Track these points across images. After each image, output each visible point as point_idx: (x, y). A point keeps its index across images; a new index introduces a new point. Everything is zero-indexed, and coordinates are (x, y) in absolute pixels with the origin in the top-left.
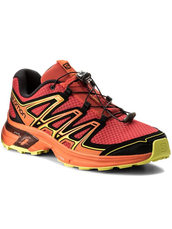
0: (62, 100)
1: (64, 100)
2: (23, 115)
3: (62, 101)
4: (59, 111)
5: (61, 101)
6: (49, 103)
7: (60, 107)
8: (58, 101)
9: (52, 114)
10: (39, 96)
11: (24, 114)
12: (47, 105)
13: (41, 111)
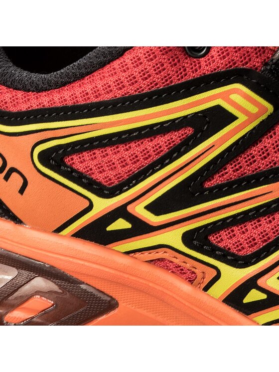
0: (263, 110)
1: (270, 108)
2: (7, 178)
3: (264, 117)
4: (248, 171)
5: (256, 116)
6: (189, 131)
7: (254, 150)
8: (242, 118)
9: (208, 185)
10: (119, 94)
11: (14, 175)
12: (176, 137)
13: (134, 168)
